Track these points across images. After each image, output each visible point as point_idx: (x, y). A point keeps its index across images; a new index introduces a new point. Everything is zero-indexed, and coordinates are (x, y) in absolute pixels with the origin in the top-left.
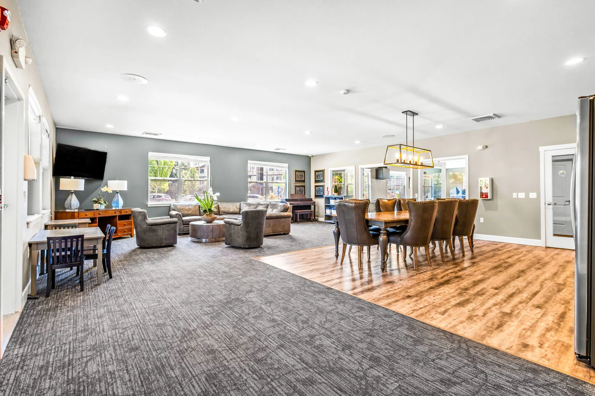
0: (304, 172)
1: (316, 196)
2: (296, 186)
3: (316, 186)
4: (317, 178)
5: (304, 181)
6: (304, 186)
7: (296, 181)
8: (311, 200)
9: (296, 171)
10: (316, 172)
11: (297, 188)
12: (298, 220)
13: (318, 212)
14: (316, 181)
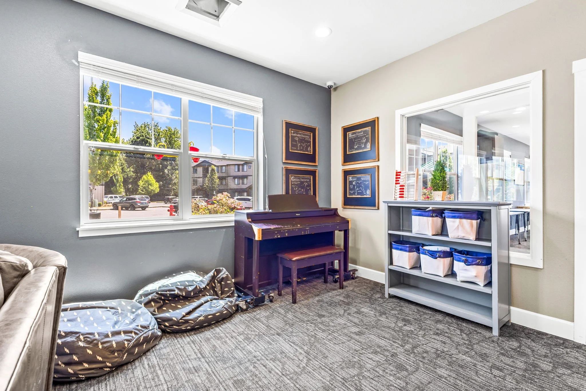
0: (312, 130)
1: (348, 202)
2: (288, 172)
3: (346, 173)
4: (351, 148)
5: (312, 158)
6: (313, 173)
7: (290, 156)
8: (334, 213)
9: (289, 126)
10: (346, 130)
11: (292, 178)
12: (295, 280)
13: (357, 250)
14: (347, 158)
